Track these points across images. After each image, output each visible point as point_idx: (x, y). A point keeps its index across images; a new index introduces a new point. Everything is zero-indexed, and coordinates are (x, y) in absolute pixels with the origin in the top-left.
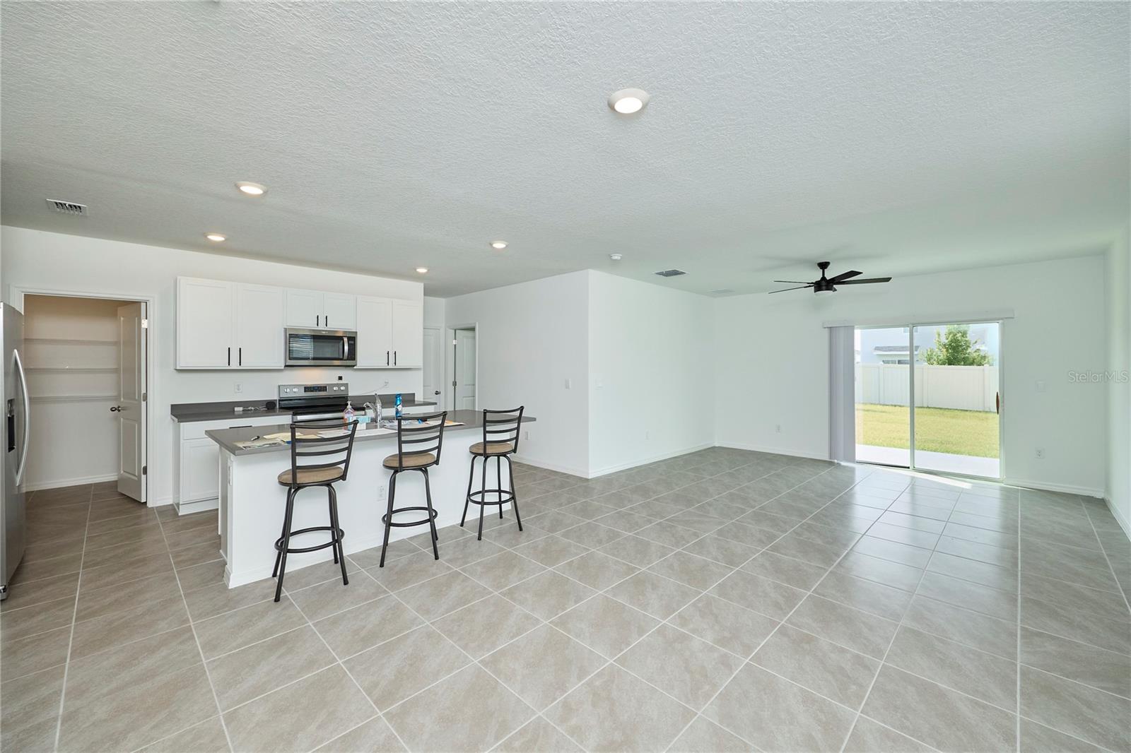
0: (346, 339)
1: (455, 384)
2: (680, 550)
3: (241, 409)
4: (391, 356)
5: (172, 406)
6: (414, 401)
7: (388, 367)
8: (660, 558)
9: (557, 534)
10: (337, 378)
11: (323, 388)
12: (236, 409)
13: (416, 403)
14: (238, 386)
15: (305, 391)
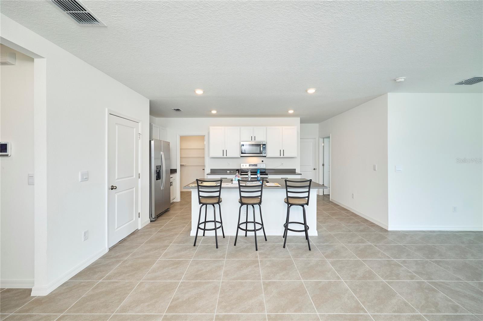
0: (262, 145)
1: (323, 165)
2: (421, 314)
3: (229, 172)
4: (282, 152)
5: (211, 169)
6: (295, 172)
7: (280, 157)
8: (394, 312)
9: (328, 261)
10: (261, 161)
11: (256, 165)
12: (228, 171)
13: (296, 173)
14: (229, 163)
15: (249, 166)
